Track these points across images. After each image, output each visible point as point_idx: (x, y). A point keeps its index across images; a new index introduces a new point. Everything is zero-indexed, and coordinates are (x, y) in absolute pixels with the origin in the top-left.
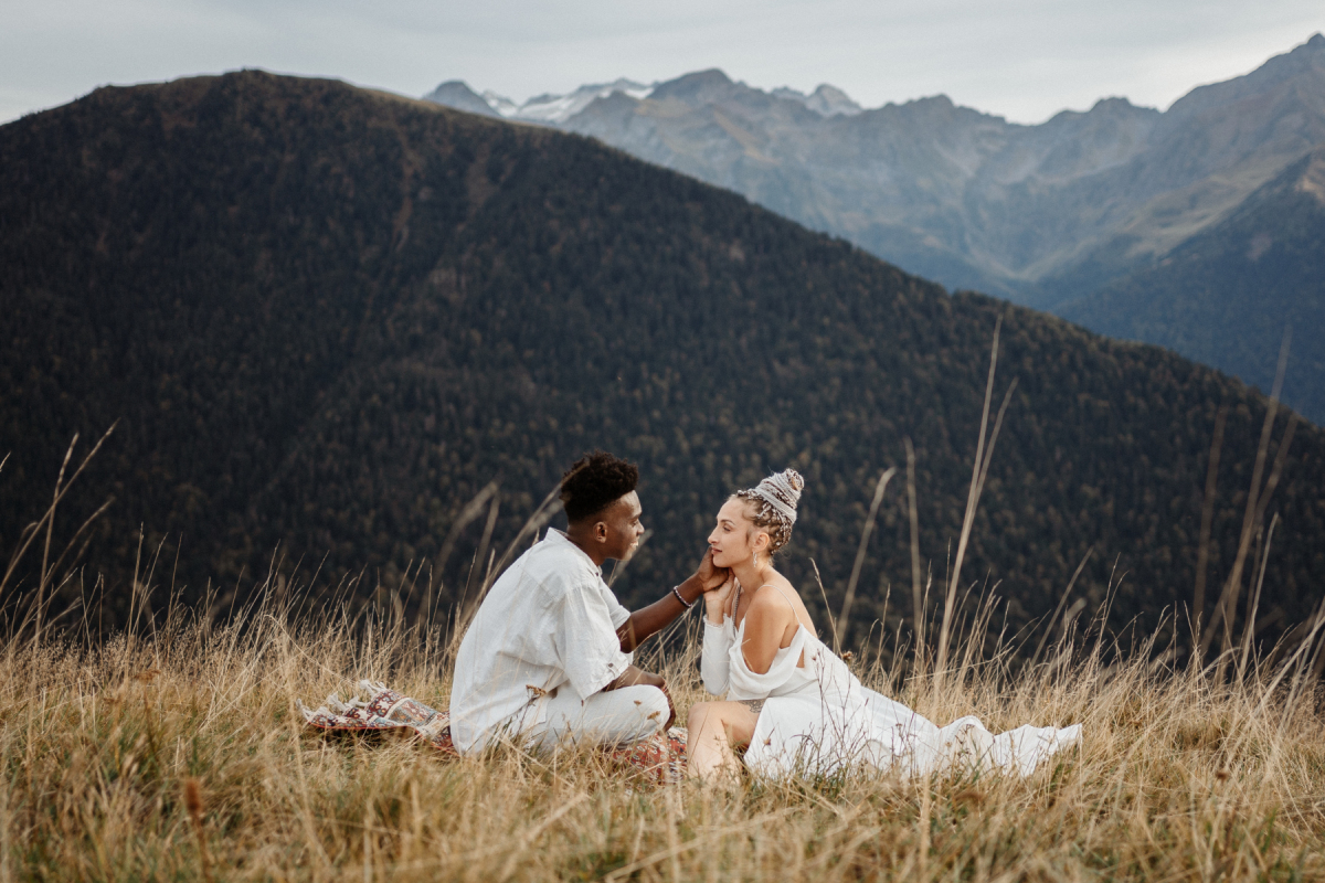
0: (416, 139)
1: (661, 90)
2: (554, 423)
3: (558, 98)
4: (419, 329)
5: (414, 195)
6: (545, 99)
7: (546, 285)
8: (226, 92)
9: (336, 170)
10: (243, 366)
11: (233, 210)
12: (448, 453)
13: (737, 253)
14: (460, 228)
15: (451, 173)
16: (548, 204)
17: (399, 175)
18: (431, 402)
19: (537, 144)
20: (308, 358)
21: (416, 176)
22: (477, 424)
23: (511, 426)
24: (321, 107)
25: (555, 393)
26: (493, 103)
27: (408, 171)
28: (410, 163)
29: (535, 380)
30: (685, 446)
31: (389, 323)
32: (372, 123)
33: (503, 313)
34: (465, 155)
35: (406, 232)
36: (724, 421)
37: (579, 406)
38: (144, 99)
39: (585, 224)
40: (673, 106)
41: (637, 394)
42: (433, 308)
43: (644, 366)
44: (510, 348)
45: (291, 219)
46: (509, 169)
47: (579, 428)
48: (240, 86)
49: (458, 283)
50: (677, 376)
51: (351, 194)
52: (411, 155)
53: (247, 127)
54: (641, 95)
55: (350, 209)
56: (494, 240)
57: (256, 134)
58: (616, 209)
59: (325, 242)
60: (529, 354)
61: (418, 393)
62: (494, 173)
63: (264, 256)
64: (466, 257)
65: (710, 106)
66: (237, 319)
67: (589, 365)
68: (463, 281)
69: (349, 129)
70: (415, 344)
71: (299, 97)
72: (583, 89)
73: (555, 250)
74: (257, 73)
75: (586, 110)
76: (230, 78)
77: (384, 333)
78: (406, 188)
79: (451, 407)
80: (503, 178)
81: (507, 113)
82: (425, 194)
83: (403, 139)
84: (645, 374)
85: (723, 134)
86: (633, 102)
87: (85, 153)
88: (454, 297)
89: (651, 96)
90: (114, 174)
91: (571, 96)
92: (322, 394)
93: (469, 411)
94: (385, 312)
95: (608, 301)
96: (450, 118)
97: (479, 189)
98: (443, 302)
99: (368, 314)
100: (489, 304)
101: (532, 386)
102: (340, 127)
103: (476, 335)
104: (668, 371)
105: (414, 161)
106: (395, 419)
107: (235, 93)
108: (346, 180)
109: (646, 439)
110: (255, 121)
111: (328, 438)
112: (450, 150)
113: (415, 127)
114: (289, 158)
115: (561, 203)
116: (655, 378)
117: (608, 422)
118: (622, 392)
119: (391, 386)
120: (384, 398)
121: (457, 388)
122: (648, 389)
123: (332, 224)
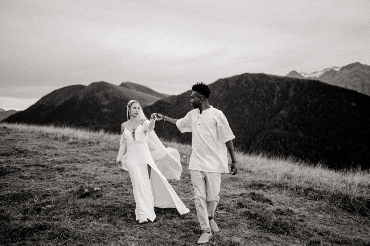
0: (278, 84)
1: (343, 68)
2: (307, 143)
3: (318, 72)
4: (277, 123)
5: (278, 95)
6: (315, 72)
7: (306, 113)
8: (241, 78)
9: (262, 91)
10: (242, 131)
11: (241, 101)
12: (283, 149)
13: (354, 104)
14: (287, 102)
15: (286, 90)
16: (307, 96)
17: (275, 91)
18: (279, 138)
19: (305, 83)
20: (255, 129)
21: (278, 92)
22: (289, 143)
23: (297, 143)
24: (259, 79)
25: (307, 136)
26: (302, 75)
27: (277, 90)
28: (277, 89)
29: (303, 133)
30: (339, 148)
31: (271, 122)
32: (270, 81)
33: (296, 119)
34: (289, 86)
35: (275, 103)
36: (349, 143)
37: (313, 139)
38: (226, 80)
39: (315, 100)
40: (346, 71)
41: (327, 137)
42: (281, 119)
43: (329, 130)
44: (297, 127)
45: (252, 102)
46: (299, 89)
47: (313, 144)
48: (244, 76)
49: (286, 113)
50: (338, 133)
51: (265, 96)
52: (277, 87)
53: (245, 84)
54: (338, 70)
55: (264, 99)
56: (294, 104)
57: (246, 85)
58: (323, 96)
59: (259, 106)
60: (301, 128)
61: (277, 136)
62: (295, 90)
63: (247, 109)
64: (288, 108)
65: (356, 71)
66: (241, 122)
67: (316, 130)
68: (287, 113)
69: (265, 82)
70: (277, 126)
71: (255, 77)
72: (324, 70)
73: (308, 105)
74: (248, 74)
75: (324, 74)
76: (242, 75)
77: (270, 124)
78: (276, 94)
79: (284, 139)
80: (297, 91)
81: (306, 77)
82: (280, 95)
83: (276, 84)
84: (329, 132)
85: (359, 77)
86: (336, 71)
87: (216, 91)
88: (285, 116)
89: (340, 70)
90: (221, 95)
91: (321, 72)
92: (257, 136)
93: (287, 140)
94: (271, 119)
95: (321, 116)
96: (286, 79)
97: (292, 93)
98: (283, 117)
99: (267, 120)
100: (293, 117)
101: (302, 135)
102: (263, 83)
103: (290, 124)
104: (335, 131)
105: (278, 88)
106: (272, 142)
107: (243, 78)
108: (264, 93)
109: (329, 147)
110: (246, 83)
111: (258, 145)
112: (286, 85)
113: (278, 81)
114: (252, 89)
115: (310, 95)
116: (332, 133)
117: (320, 143)
118: (323, 136)
119: (271, 135)
120: (270, 137)
121: (285, 135)
122: (330, 135)
123: (260, 102)
